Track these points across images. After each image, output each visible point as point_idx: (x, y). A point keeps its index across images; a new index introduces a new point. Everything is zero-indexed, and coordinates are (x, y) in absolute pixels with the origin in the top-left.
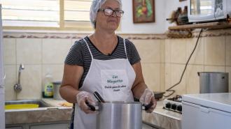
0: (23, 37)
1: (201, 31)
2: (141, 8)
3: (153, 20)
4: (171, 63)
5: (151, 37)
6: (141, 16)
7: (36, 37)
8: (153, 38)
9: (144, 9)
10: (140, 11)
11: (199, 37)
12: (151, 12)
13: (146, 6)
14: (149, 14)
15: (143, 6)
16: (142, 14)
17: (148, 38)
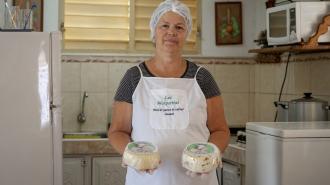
0: (88, 61)
1: (290, 55)
2: (225, 28)
3: (239, 41)
4: (260, 93)
5: (238, 61)
6: (225, 37)
7: (102, 61)
8: (240, 63)
9: (229, 28)
10: (224, 31)
11: (288, 62)
12: (238, 31)
13: (231, 25)
14: (235, 34)
15: (228, 25)
16: (227, 34)
17: (234, 63)
